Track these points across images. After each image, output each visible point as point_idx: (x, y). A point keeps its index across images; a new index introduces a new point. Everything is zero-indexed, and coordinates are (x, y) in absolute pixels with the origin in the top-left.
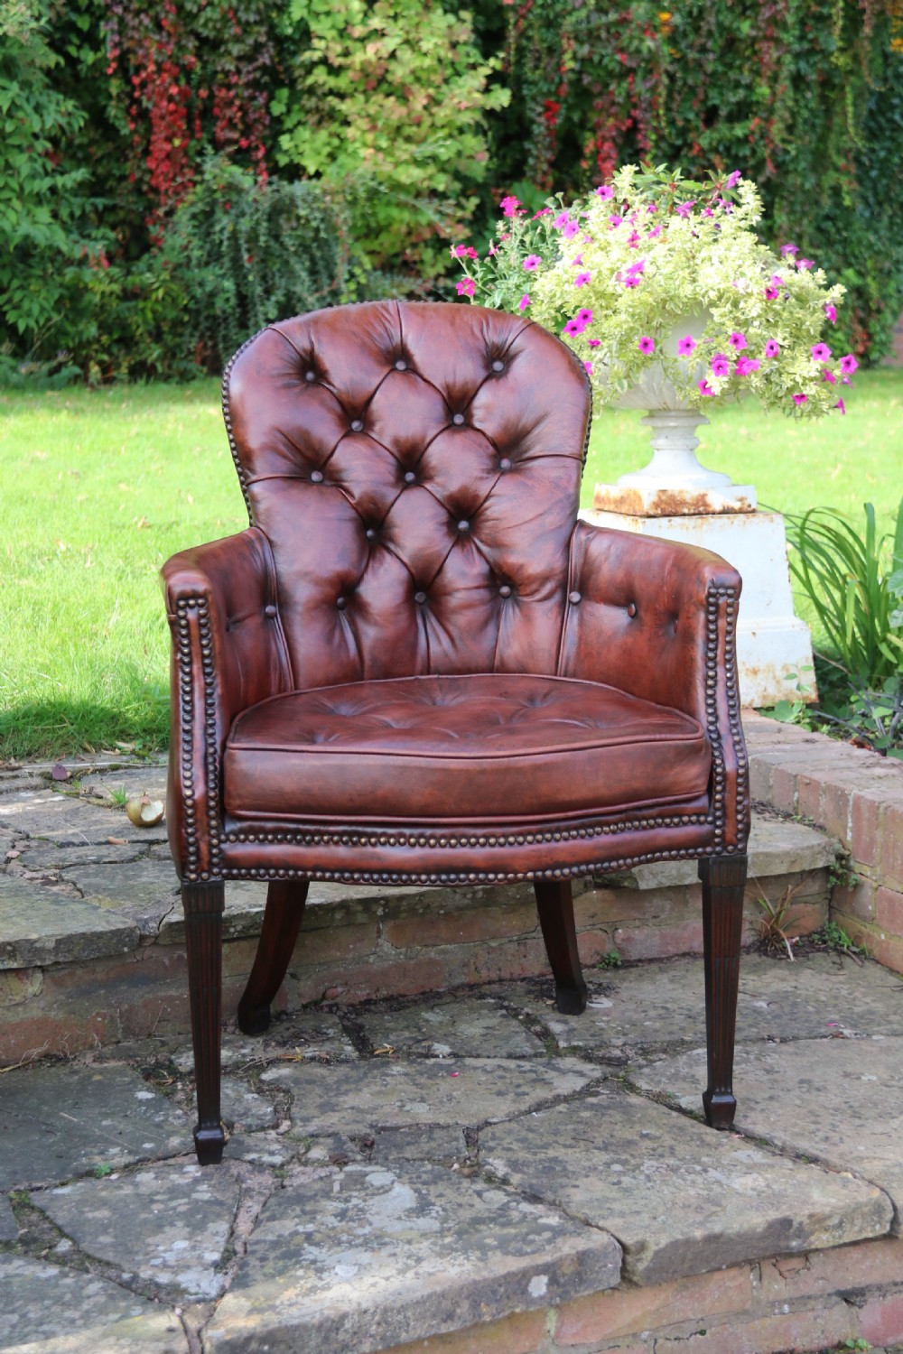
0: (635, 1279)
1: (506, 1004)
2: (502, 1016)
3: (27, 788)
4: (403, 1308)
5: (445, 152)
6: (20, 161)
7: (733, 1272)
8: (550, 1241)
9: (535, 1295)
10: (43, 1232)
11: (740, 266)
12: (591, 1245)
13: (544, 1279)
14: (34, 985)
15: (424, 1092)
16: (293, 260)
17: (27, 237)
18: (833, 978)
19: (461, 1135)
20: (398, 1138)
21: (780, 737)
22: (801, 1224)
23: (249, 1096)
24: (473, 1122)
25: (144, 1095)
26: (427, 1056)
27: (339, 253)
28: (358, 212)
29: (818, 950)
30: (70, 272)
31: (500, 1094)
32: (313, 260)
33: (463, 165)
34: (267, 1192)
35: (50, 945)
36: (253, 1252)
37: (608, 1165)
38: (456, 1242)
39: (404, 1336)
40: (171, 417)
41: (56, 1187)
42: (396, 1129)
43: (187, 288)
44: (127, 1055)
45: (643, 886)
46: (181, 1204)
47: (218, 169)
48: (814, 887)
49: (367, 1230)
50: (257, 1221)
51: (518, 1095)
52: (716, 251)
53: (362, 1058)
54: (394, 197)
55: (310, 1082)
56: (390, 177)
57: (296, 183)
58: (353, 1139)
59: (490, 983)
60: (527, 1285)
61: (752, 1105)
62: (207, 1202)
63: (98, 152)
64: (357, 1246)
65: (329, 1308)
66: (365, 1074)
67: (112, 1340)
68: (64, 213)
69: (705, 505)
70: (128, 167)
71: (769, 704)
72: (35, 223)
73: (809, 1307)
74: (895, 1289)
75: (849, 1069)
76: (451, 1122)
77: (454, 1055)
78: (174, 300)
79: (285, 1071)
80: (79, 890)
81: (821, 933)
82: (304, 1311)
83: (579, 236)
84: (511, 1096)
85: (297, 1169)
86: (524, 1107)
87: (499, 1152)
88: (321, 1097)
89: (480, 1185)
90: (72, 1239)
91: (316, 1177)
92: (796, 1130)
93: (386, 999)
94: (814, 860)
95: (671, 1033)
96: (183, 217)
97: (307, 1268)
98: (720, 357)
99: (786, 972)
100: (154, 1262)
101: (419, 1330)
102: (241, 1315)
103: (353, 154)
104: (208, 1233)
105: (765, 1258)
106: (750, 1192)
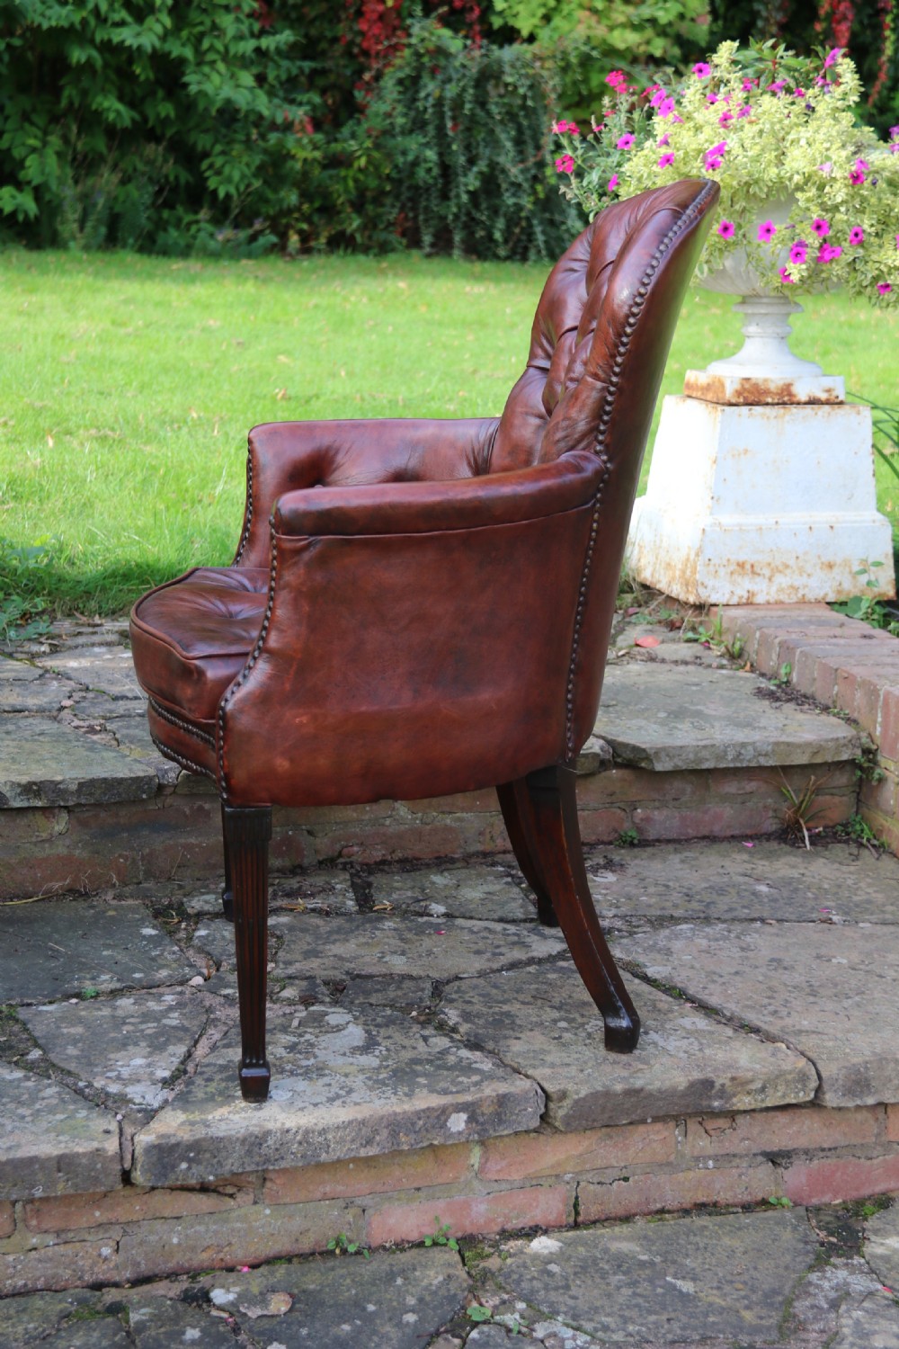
0: (557, 1124)
1: (514, 872)
2: (507, 883)
3: (101, 644)
4: (324, 1131)
5: (664, 17)
6: (227, 21)
7: (659, 1126)
8: (476, 1084)
9: (454, 1130)
10: (20, 1041)
11: (828, 149)
12: (512, 1089)
13: (464, 1116)
14: (60, 824)
15: (406, 946)
16: (498, 130)
17: (228, 101)
18: (844, 868)
19: (428, 986)
20: (369, 985)
21: (838, 631)
22: (723, 1085)
24: (445, 975)
25: (148, 931)
26: (421, 915)
27: (547, 123)
28: (569, 77)
29: (840, 842)
30: (273, 137)
31: (478, 952)
32: (519, 129)
33: (684, 28)
34: (231, 1023)
35: (74, 787)
36: (202, 1073)
37: (555, 1021)
38: (390, 1078)
39: (324, 1157)
40: (358, 289)
41: (44, 1004)
42: (370, 977)
43: (389, 156)
44: (145, 896)
45: (659, 767)
46: (150, 1028)
47: (427, 32)
48: (842, 779)
49: (312, 1061)
50: (214, 1048)
51: (494, 954)
52: (804, 133)
53: (360, 912)
54: (608, 63)
55: (304, 930)
56: (604, 41)
57: (507, 47)
58: (326, 983)
59: (505, 852)
60: (446, 1121)
61: (716, 978)
62: (174, 1028)
63: (312, 12)
64: (297, 1075)
65: (255, 1125)
66: (357, 928)
67: (53, 1135)
68: (271, 75)
69: (790, 394)
70: (341, 29)
71: (843, 598)
72: (238, 86)
73: (734, 1164)
74: (821, 1154)
75: (823, 951)
76: (422, 974)
77: (446, 915)
78: (377, 168)
79: (283, 919)
80: (117, 740)
81: (845, 825)
82: (231, 1126)
83: (671, 116)
84: (488, 955)
86: (496, 966)
87: (459, 1004)
88: (309, 944)
89: (428, 1032)
90: (43, 1049)
91: (281, 1013)
92: (749, 1003)
93: (400, 861)
94: (838, 752)
95: (663, 909)
96: (389, 83)
98: (802, 244)
99: (799, 860)
100: (109, 1074)
101: (339, 1152)
102: (173, 1124)
103: (568, 16)
104: (165, 1054)
105: (690, 1115)
106: (682, 1055)
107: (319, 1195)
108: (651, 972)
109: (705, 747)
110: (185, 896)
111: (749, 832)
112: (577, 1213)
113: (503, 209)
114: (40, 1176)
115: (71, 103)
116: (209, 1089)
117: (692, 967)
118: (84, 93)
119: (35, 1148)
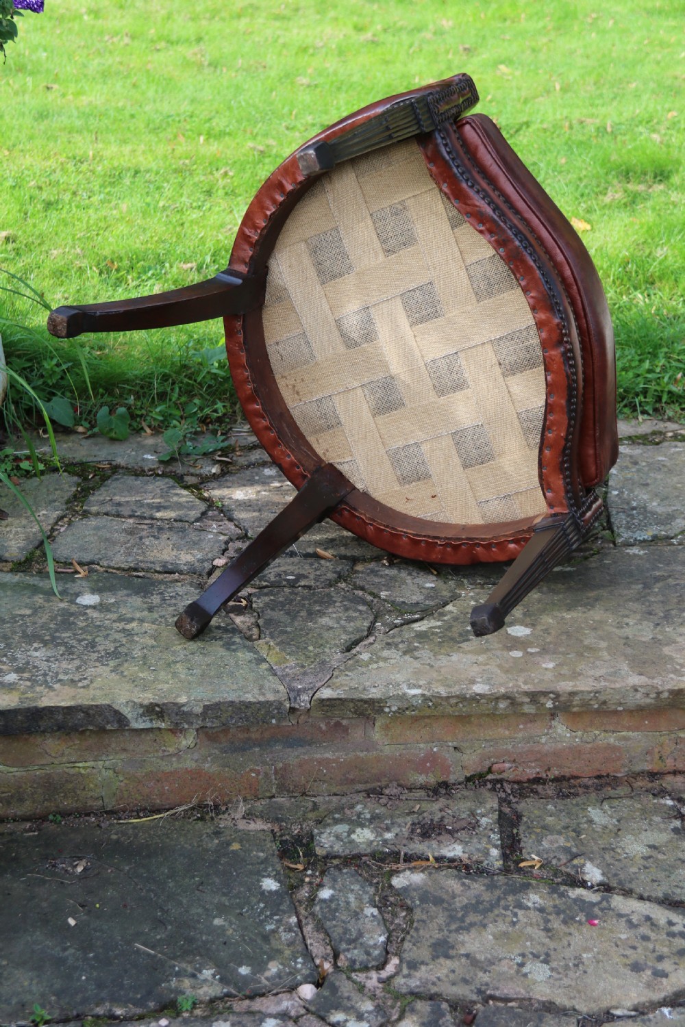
2: (676, 830)
14: (188, 740)
15: (552, 945)
23: (369, 911)
24: (594, 1009)
25: (269, 884)
26: (574, 883)
31: (636, 968)
35: (199, 710)
42: (505, 1001)
51: (656, 973)
53: (505, 870)
55: (437, 901)
59: (672, 773)
66: (498, 901)
76: (567, 1003)
77: (603, 886)
79: (416, 878)
80: (258, 627)
84: (647, 974)
86: (658, 996)
88: (440, 929)
93: (557, 780)
110: (317, 823)
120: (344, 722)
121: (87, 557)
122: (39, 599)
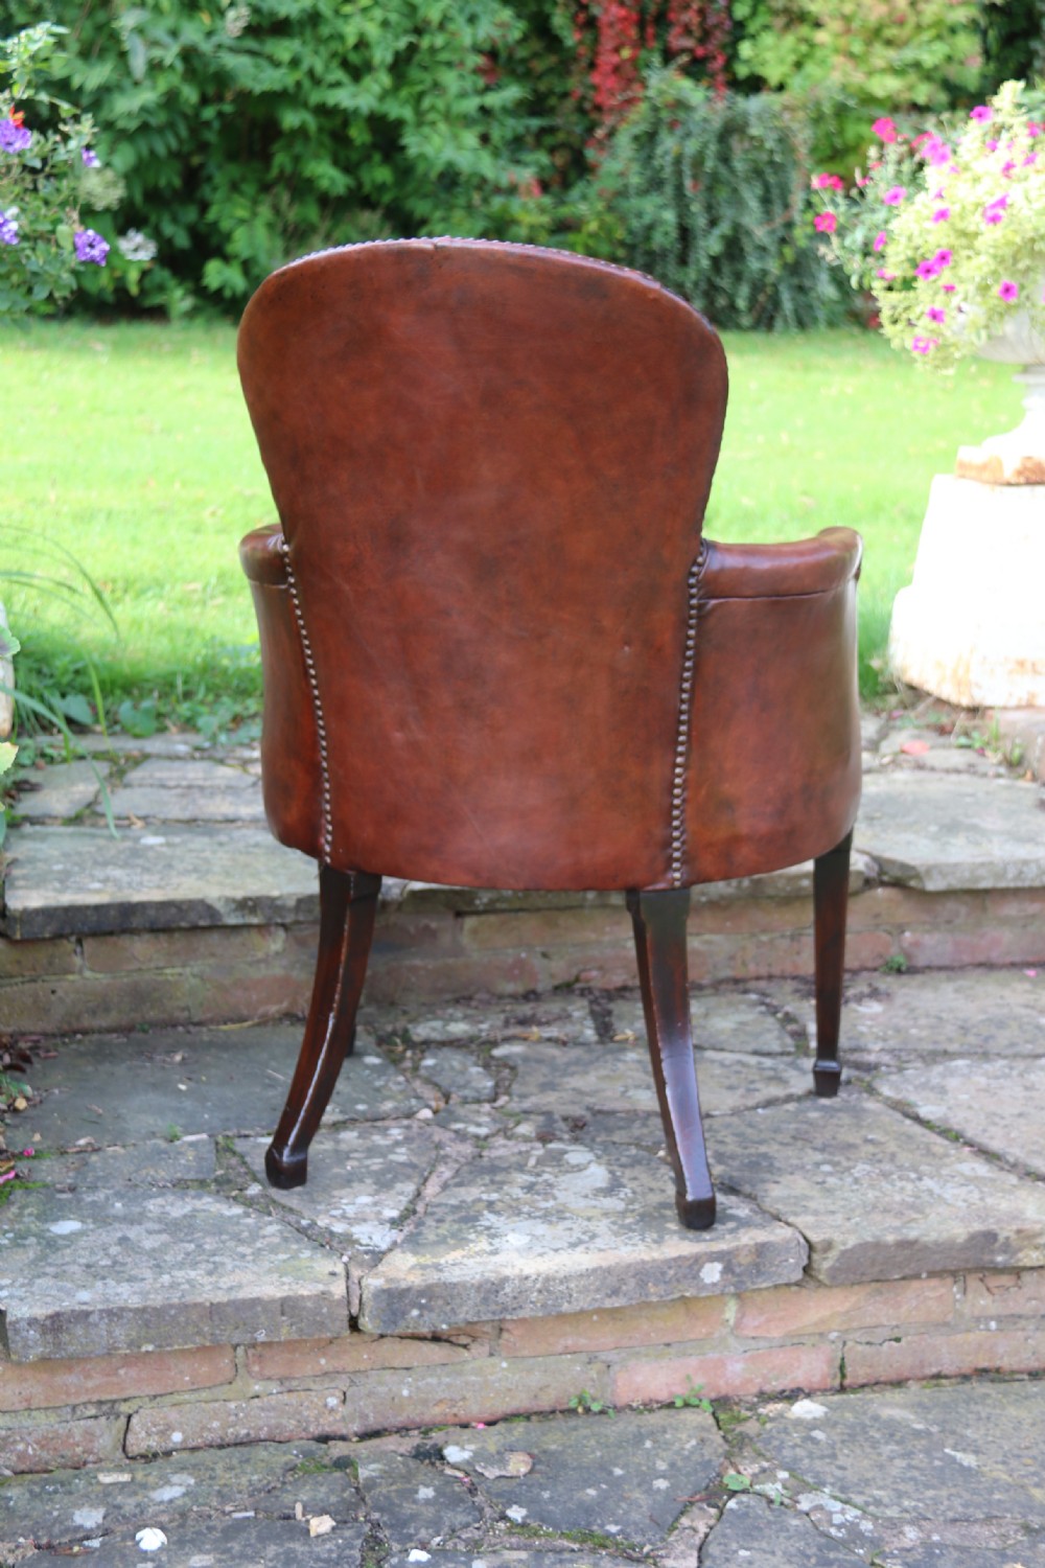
0: (821, 1277)
1: (768, 1000)
2: (761, 1013)
4: (566, 1279)
5: (931, 56)
6: (450, 79)
7: (934, 1282)
8: (731, 1231)
9: (708, 1281)
10: (239, 1174)
12: (772, 1238)
13: (718, 1266)
14: (277, 942)
16: (742, 188)
17: (450, 165)
20: (611, 1122)
22: (1007, 1238)
23: (474, 1070)
25: (373, 1060)
27: (795, 179)
28: (822, 129)
30: (497, 202)
31: (731, 1088)
32: (767, 187)
33: (953, 72)
34: (463, 1160)
35: (291, 903)
36: (432, 1214)
37: (818, 1164)
38: (637, 1223)
39: (566, 1307)
41: (263, 1136)
42: (612, 1113)
43: (623, 219)
45: (931, 886)
46: (376, 1164)
47: (666, 83)
49: (550, 1204)
50: (445, 1186)
51: (749, 1090)
53: (601, 1042)
54: (865, 112)
55: (540, 1061)
56: (861, 89)
57: (753, 98)
58: (565, 1119)
59: (758, 978)
60: (699, 1270)
61: (997, 1120)
62: (403, 1164)
63: (539, 66)
64: (535, 1218)
65: (492, 1271)
66: (597, 1059)
67: (275, 1276)
68: (496, 134)
70: (573, 83)
72: (460, 147)
73: (1019, 1326)
78: (608, 232)
79: (516, 1049)
82: (466, 1271)
83: (946, 166)
84: (741, 1091)
85: (500, 1141)
86: (751, 1102)
87: (711, 1144)
88: (545, 1076)
90: (263, 1184)
91: (516, 1150)
92: (1035, 1148)
95: (935, 1042)
96: (624, 141)
97: (480, 1233)
100: (334, 1212)
101: (582, 1302)
102: (404, 1268)
103: (822, 63)
104: (393, 1192)
105: (970, 1271)
106: (960, 1204)
107: (560, 1348)
108: (924, 1111)
109: (982, 865)
110: (410, 1021)
111: (1030, 959)
112: (843, 1376)
113: (746, 275)
114: (263, 1319)
115: (282, 172)
116: (440, 1231)
117: (970, 1108)
118: (297, 159)
119: (257, 1289)
120: (434, 925)
121: (142, 813)
122: (102, 842)
